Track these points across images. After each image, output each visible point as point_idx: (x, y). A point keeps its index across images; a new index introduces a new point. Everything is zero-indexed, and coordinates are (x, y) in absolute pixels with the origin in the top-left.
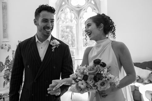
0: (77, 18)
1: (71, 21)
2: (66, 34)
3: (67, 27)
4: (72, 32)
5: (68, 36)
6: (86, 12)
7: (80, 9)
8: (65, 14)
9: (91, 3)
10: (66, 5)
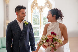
0: (40, 12)
1: (38, 13)
2: (35, 19)
3: (36, 16)
4: (38, 18)
5: (36, 20)
6: (45, 9)
7: (42, 7)
8: (35, 10)
9: (47, 5)
10: (36, 6)
